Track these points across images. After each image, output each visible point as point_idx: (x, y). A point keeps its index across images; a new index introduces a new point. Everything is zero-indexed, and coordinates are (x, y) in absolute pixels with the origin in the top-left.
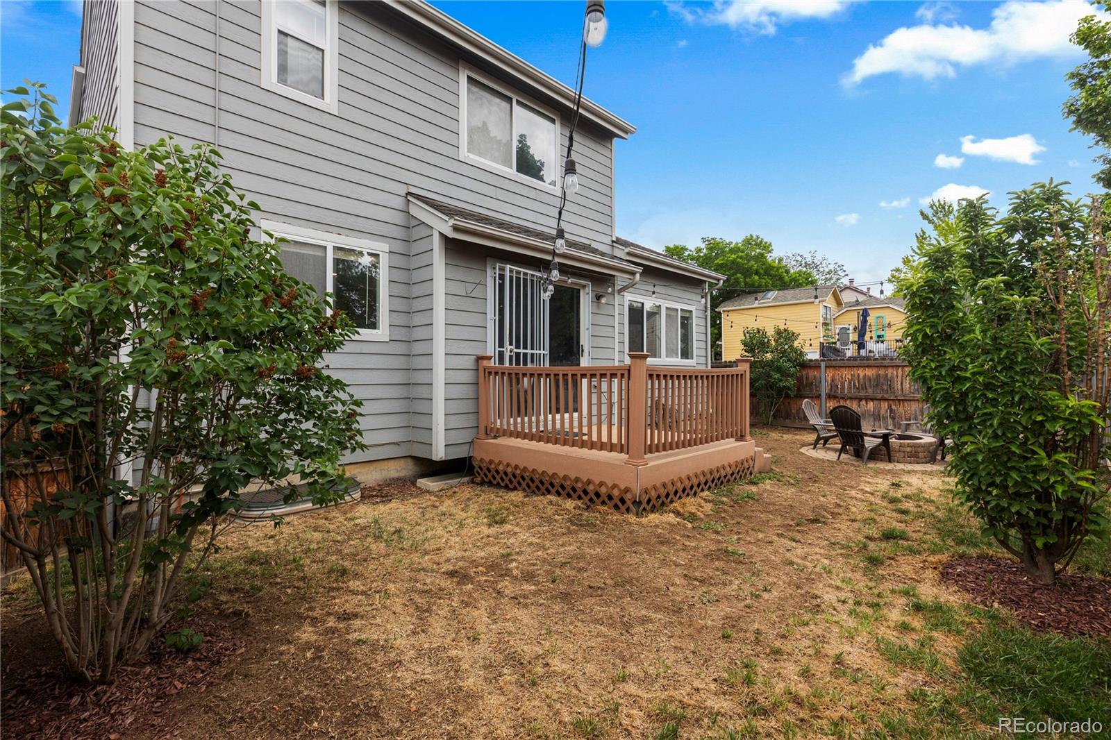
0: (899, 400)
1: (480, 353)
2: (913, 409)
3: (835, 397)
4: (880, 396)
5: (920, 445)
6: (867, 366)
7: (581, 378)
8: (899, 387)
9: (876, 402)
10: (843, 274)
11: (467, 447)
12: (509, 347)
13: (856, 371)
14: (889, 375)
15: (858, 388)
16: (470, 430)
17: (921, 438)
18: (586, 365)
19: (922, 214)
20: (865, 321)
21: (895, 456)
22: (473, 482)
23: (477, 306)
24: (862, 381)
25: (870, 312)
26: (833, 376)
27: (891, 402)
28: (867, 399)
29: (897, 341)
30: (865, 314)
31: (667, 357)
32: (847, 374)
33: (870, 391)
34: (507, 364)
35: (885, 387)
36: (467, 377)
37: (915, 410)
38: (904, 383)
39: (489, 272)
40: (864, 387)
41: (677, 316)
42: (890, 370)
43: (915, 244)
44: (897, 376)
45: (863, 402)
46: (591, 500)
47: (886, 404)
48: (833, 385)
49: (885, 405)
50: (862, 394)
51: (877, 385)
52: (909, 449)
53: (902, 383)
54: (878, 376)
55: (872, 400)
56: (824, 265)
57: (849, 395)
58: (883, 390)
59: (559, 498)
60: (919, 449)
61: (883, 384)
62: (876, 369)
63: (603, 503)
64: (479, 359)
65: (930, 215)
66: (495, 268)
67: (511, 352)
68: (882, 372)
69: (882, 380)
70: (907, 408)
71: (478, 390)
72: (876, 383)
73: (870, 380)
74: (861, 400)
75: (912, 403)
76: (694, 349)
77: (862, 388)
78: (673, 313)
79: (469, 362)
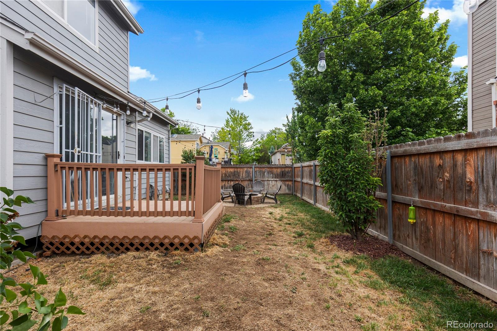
1: (49, 152)
4: (235, 179)
5: (258, 198)
7: (117, 171)
9: (234, 182)
10: (198, 131)
11: (35, 229)
12: (78, 149)
13: (227, 170)
16: (38, 214)
17: (257, 195)
18: (119, 163)
19: (227, 112)
20: (211, 151)
21: (253, 202)
22: (41, 256)
23: (45, 114)
24: (229, 173)
25: (213, 147)
29: (223, 158)
30: (212, 148)
31: (153, 161)
33: (232, 177)
34: (76, 161)
35: (237, 176)
36: (38, 171)
39: (56, 90)
40: (230, 176)
41: (158, 140)
42: (239, 169)
43: (225, 123)
45: (230, 182)
46: (167, 249)
50: (229, 179)
52: (256, 199)
54: (235, 171)
55: (233, 181)
56: (191, 126)
57: (225, 179)
59: (138, 253)
60: (259, 199)
62: (234, 169)
63: (177, 249)
64: (47, 157)
65: (230, 113)
66: (61, 88)
67: (79, 152)
69: (236, 173)
70: (244, 183)
71: (47, 182)
74: (229, 181)
76: (165, 158)
78: (156, 138)
79: (39, 159)
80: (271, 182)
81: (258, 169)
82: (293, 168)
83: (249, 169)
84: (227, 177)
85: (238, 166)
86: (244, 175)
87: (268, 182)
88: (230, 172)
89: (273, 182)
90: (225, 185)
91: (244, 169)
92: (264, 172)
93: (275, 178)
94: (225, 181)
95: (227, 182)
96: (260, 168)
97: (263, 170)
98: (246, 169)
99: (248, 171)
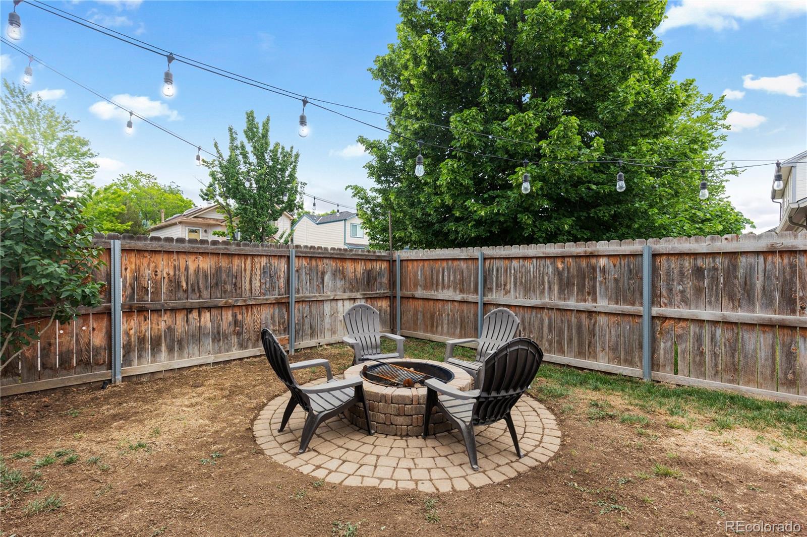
0: (247, 306)
2: (263, 317)
3: (142, 310)
4: (222, 302)
6: (202, 254)
8: (248, 287)
9: (214, 312)
13: (182, 261)
14: (235, 268)
15: (186, 291)
24: (192, 278)
26: (138, 270)
27: (237, 311)
28: (200, 309)
32: (165, 266)
33: (206, 294)
37: (266, 318)
38: (253, 280)
40: (195, 289)
42: (236, 261)
44: (245, 270)
45: (195, 314)
47: (230, 313)
48: (136, 286)
49: (228, 316)
50: (193, 301)
51: (217, 284)
53: (251, 281)
54: (219, 270)
55: (209, 309)
58: (225, 292)
61: (225, 283)
68: (224, 263)
69: (224, 276)
72: (216, 281)
73: (206, 276)
74: (189, 310)
75: (263, 308)
77: (193, 290)
80: (340, 303)
81: (305, 262)
82: (398, 263)
83: (275, 262)
84: (181, 294)
85: (233, 249)
86: (256, 284)
87: (334, 303)
88: (197, 271)
89: (347, 303)
90: (170, 330)
91: (257, 260)
92: (323, 273)
93: (351, 291)
94: (174, 310)
95: (180, 317)
96: (311, 258)
97: (321, 265)
98: (264, 261)
99: (270, 269)
